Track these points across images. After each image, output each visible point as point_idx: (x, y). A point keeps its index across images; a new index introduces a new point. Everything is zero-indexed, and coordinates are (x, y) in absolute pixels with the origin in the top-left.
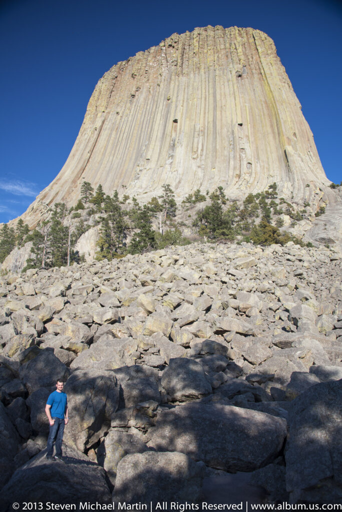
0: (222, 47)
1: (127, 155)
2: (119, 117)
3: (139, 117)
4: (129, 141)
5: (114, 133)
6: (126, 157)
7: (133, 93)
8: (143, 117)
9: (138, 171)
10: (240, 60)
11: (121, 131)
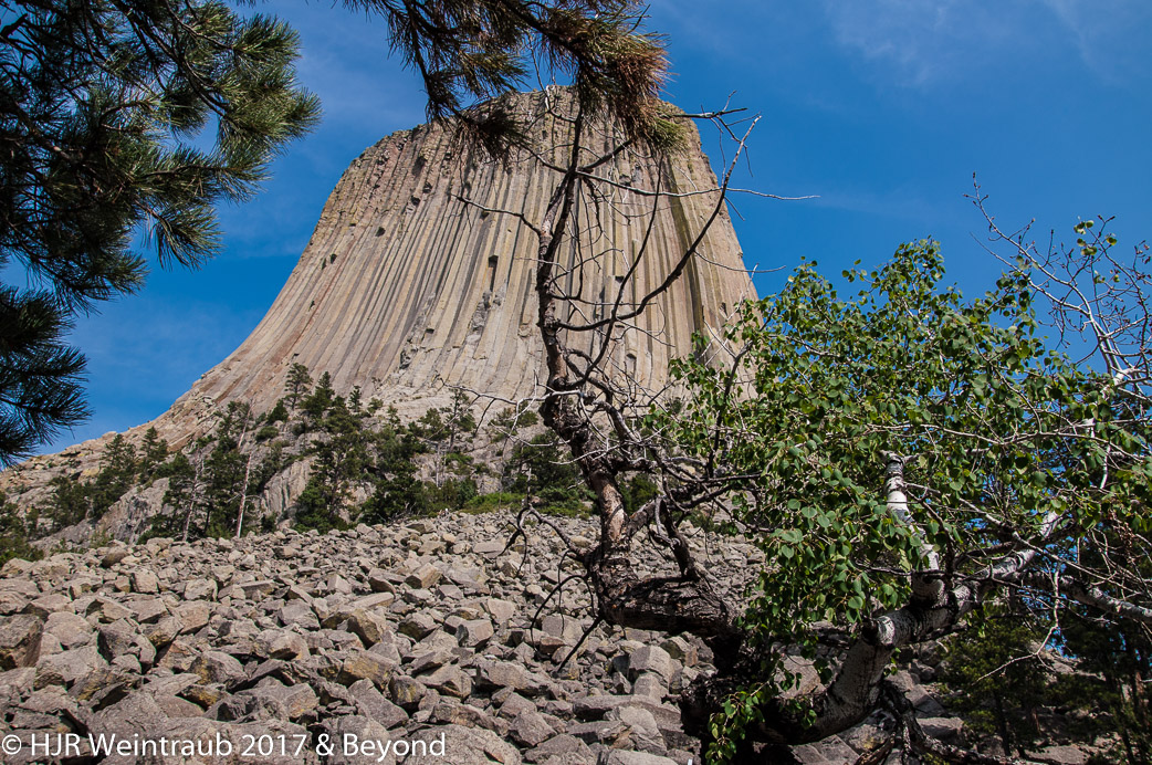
1: (390, 315)
2: (384, 239)
4: (398, 288)
6: (389, 320)
7: (416, 194)
9: (409, 351)
10: (629, 154)
11: (384, 266)
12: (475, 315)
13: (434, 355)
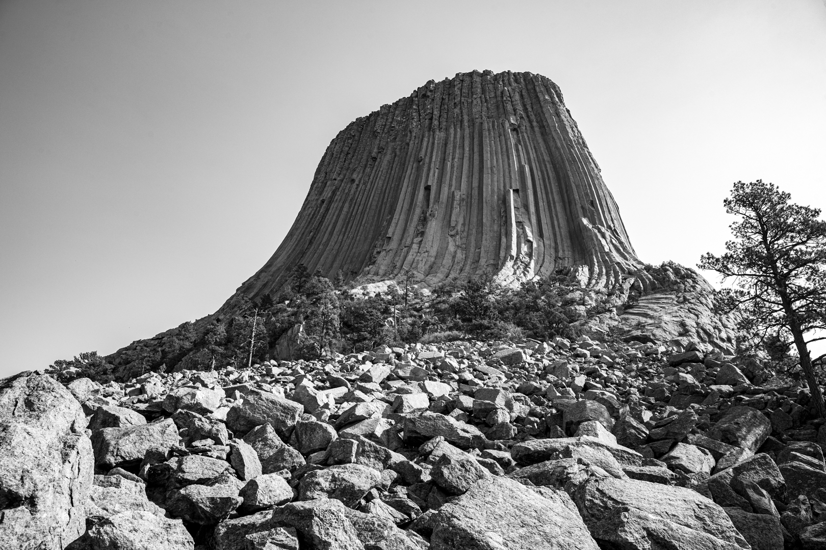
0: (493, 95)
1: (362, 233)
2: (354, 186)
3: (380, 185)
4: (366, 216)
5: (347, 205)
6: (361, 236)
7: (374, 154)
8: (385, 185)
9: (375, 252)
10: (515, 110)
11: (356, 203)
12: (418, 225)
13: (391, 254)
